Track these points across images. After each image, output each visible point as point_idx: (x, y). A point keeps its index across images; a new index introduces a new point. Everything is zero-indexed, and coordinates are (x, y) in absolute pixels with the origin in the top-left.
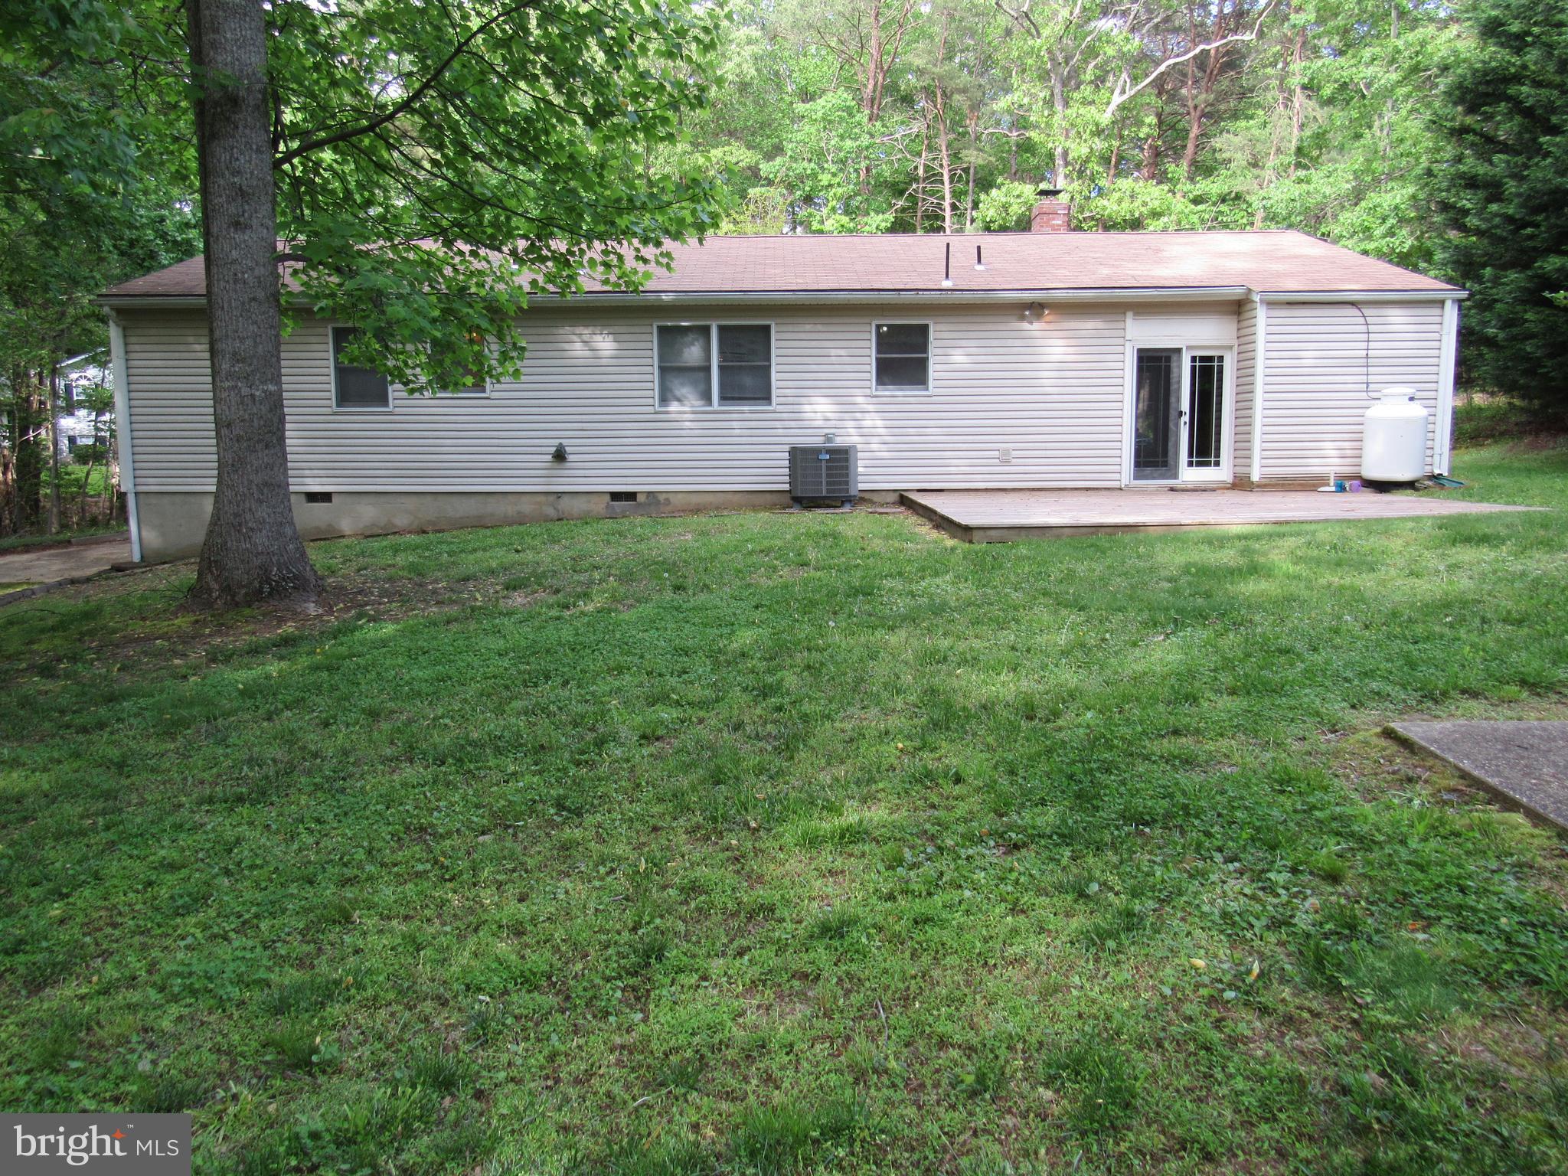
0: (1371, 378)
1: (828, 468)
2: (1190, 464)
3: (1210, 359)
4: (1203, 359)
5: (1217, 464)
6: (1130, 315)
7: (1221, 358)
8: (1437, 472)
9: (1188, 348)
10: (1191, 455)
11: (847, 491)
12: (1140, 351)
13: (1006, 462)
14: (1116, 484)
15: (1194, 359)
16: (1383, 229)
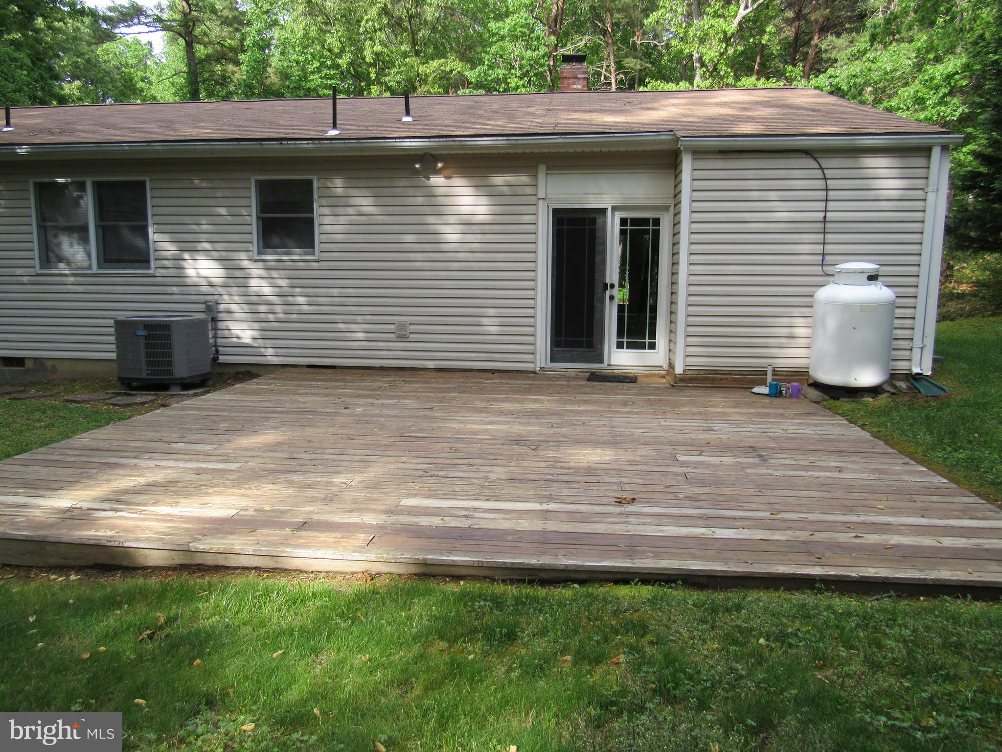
0: (829, 248)
1: (147, 346)
2: (620, 346)
3: (645, 221)
4: (635, 221)
5: (652, 346)
6: (542, 169)
7: (657, 222)
8: (916, 370)
9: (614, 208)
10: (620, 334)
11: (170, 372)
12: (555, 211)
13: (403, 338)
14: (529, 366)
15: (623, 222)
16: (935, 99)
